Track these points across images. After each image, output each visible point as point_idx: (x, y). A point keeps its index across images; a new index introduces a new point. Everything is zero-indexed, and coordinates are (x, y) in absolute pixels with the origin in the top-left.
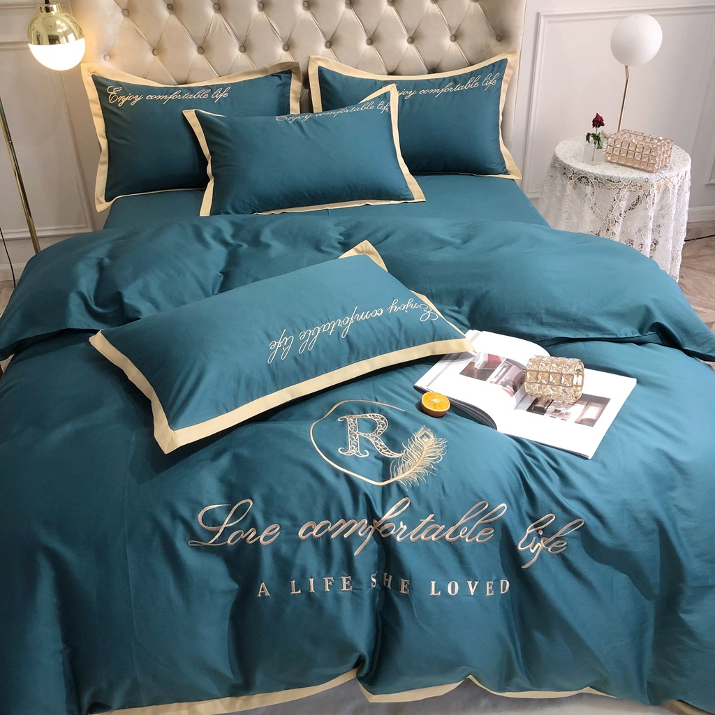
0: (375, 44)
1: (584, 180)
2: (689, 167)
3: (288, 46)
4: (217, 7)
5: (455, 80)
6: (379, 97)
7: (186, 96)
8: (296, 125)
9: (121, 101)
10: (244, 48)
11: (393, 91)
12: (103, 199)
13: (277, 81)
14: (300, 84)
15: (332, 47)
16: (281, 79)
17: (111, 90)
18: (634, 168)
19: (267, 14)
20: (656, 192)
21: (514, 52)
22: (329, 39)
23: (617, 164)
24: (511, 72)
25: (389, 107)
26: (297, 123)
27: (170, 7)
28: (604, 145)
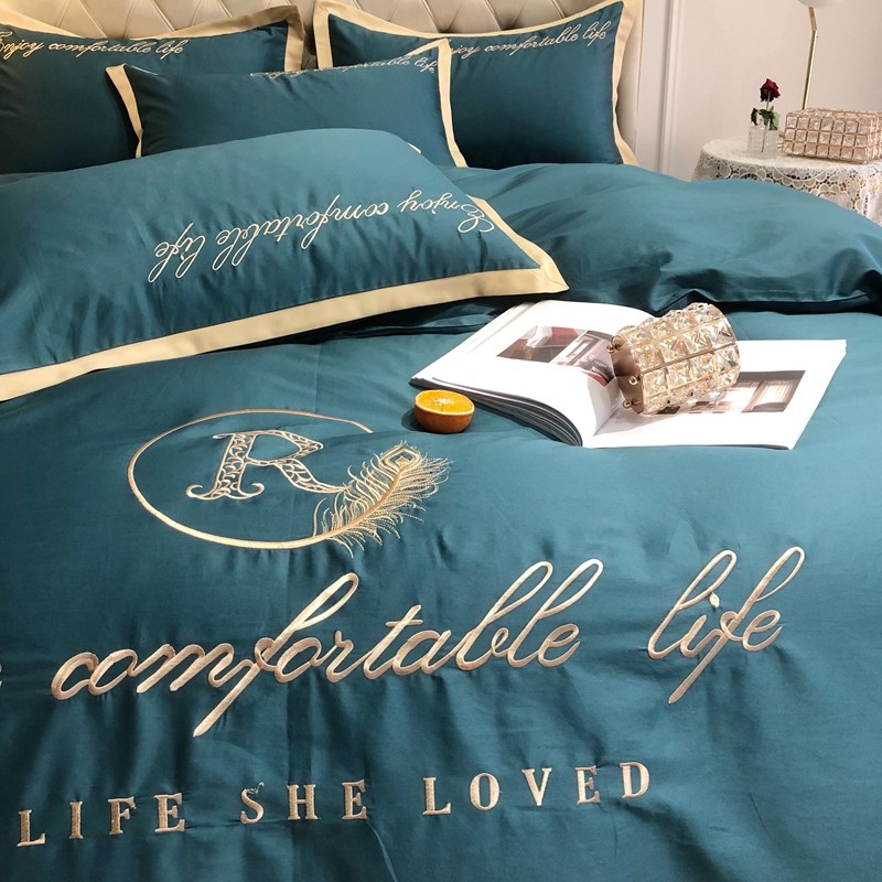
5: (541, 34)
6: (422, 54)
7: (115, 48)
9: (9, 51)
11: (443, 47)
13: (264, 34)
14: (301, 43)
16: (270, 33)
23: (803, 156)
24: (630, 23)
25: (436, 68)
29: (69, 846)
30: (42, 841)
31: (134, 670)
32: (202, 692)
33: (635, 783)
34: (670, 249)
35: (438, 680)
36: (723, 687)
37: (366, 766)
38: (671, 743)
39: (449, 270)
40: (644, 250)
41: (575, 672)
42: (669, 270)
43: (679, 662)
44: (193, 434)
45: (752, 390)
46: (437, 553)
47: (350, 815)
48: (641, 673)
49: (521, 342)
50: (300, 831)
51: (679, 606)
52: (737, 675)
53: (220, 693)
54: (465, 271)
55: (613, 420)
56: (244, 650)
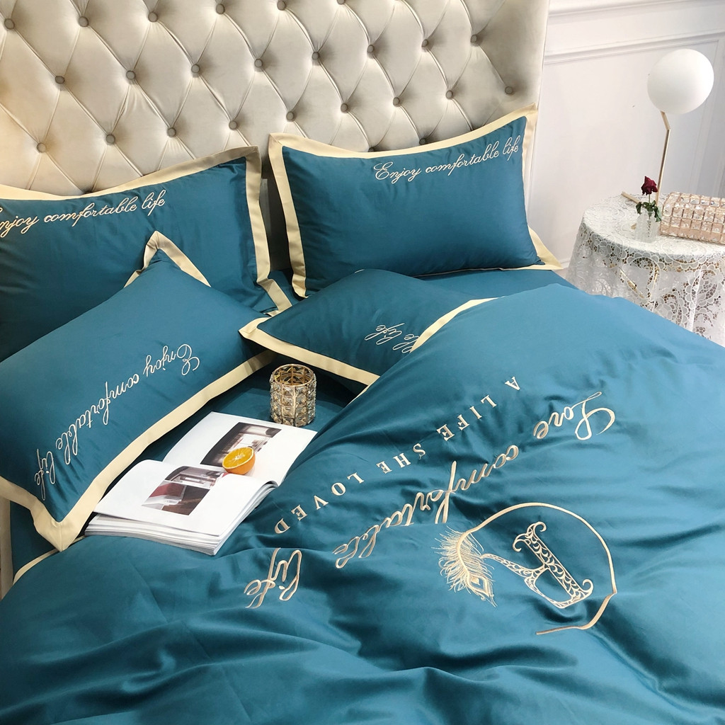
0: (354, 110)
3: (238, 123)
4: (132, 75)
7: (104, 211)
10: (175, 130)
13: (226, 171)
15: (298, 118)
19: (207, 81)
22: (292, 107)
24: (531, 133)
27: (61, 80)
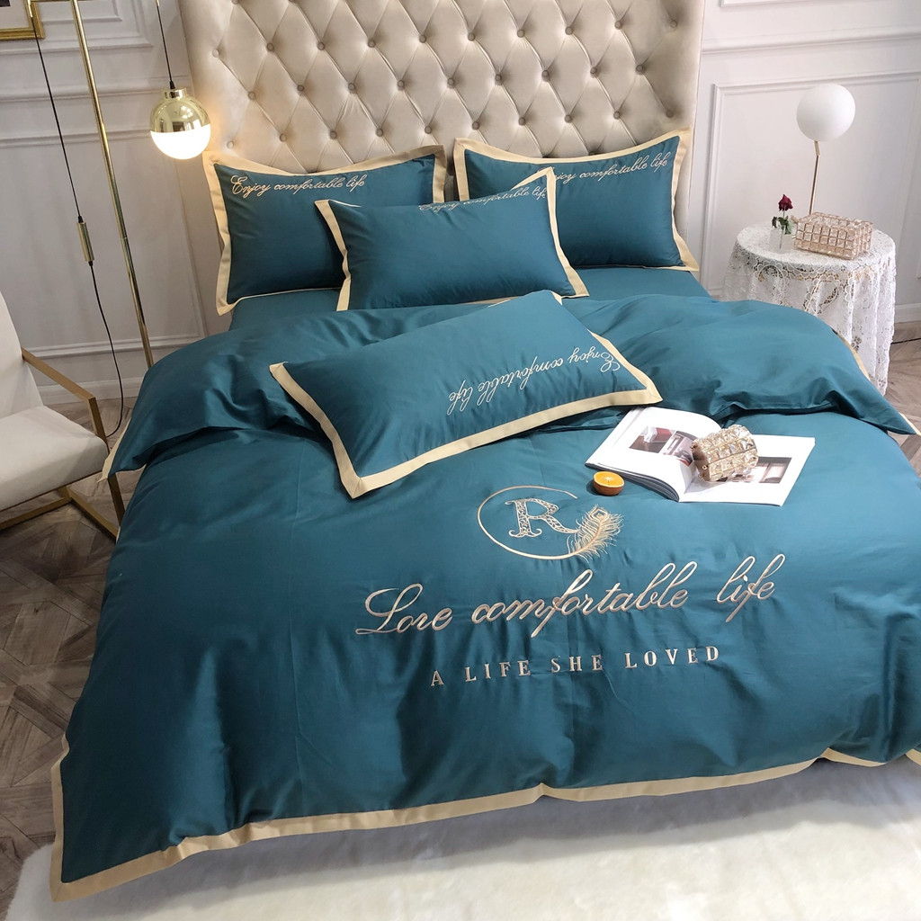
0: (529, 124)
1: (771, 270)
2: (892, 254)
3: (431, 128)
4: (352, 87)
5: (620, 162)
6: (534, 182)
7: (319, 185)
8: (443, 214)
9: (246, 192)
10: (382, 131)
11: (549, 174)
12: (225, 302)
13: (419, 166)
14: (444, 170)
15: (480, 128)
16: (423, 165)
17: (235, 180)
18: (828, 255)
19: (408, 94)
20: (855, 281)
21: (687, 129)
22: (476, 118)
23: (809, 251)
24: (684, 151)
25: (546, 193)
26: (443, 212)
27: (301, 88)
28: (794, 231)
29: (486, 681)
30: (475, 679)
31: (503, 611)
32: (532, 620)
33: (712, 655)
34: (720, 379)
35: (629, 614)
36: (749, 616)
37: (601, 650)
38: (727, 639)
39: (596, 393)
40: (705, 378)
41: (687, 611)
42: (719, 391)
43: (731, 605)
44: (495, 503)
45: (765, 468)
46: (625, 560)
47: (595, 668)
48: (714, 610)
49: (640, 438)
50: (575, 676)
51: (730, 581)
52: (755, 610)
53: (540, 620)
54: (605, 393)
55: (693, 484)
56: (549, 602)
